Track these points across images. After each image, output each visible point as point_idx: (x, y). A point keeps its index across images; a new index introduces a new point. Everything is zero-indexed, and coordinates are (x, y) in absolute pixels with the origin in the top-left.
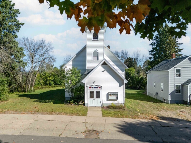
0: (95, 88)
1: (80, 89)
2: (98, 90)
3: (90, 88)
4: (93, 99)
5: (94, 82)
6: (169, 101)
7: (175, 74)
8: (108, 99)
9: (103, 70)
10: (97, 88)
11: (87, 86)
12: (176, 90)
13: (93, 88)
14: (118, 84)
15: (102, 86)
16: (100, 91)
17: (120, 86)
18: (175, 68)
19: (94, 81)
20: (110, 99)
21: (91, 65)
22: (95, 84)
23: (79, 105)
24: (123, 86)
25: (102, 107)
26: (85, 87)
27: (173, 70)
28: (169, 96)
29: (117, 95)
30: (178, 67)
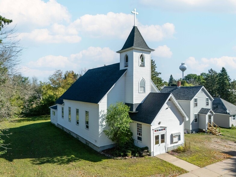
0: (160, 130)
1: (127, 132)
2: (163, 132)
3: (155, 131)
4: (158, 145)
5: (159, 123)
6: (191, 131)
7: (194, 104)
8: (172, 142)
9: (167, 107)
10: (162, 130)
11: (153, 130)
12: (195, 119)
13: (158, 131)
14: (179, 122)
15: (166, 127)
16: (164, 133)
17: (180, 124)
18: (194, 98)
19: (159, 122)
20: (174, 142)
21: (138, 98)
22: (161, 125)
23: (143, 156)
24: (183, 124)
25: (168, 153)
26: (151, 131)
27: (193, 100)
28: (191, 126)
29: (179, 136)
30: (196, 97)
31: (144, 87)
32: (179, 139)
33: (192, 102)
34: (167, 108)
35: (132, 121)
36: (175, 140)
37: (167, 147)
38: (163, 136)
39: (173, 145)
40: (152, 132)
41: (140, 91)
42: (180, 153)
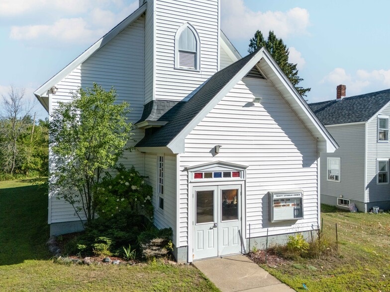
0: (218, 175)
1: (127, 184)
2: (230, 183)
3: (198, 175)
4: (211, 224)
5: (215, 151)
6: (366, 205)
7: (377, 133)
8: (268, 220)
9: (251, 100)
10: (227, 175)
11: (186, 169)
12: (380, 175)
13: (208, 175)
14: (299, 157)
15: (244, 168)
16: (238, 187)
17: (307, 163)
18: (379, 117)
19: (213, 146)
20: (275, 220)
22: (220, 158)
24: (316, 166)
25: (248, 255)
26: (179, 173)
28: (367, 192)
29: (299, 202)
31: (195, 54)
32: (299, 213)
33: (371, 125)
34: (249, 104)
36: (282, 213)
37: (248, 236)
40: (180, 176)
41: (181, 64)
42: (291, 259)
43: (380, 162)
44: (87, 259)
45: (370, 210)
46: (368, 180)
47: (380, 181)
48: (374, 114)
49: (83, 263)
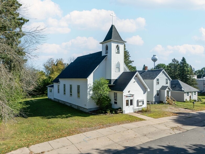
0: (129, 96)
2: (131, 98)
3: (126, 97)
4: (128, 106)
5: (129, 92)
7: (156, 83)
8: (138, 105)
10: (131, 96)
12: (157, 94)
13: (128, 97)
14: (143, 92)
15: (134, 95)
16: (133, 99)
20: (139, 105)
21: (115, 75)
22: (130, 93)
23: (117, 113)
24: (146, 93)
25: (135, 112)
26: (123, 96)
27: (155, 79)
28: (154, 98)
29: (143, 102)
30: (158, 77)
31: (119, 68)
32: (143, 104)
33: (155, 81)
34: (134, 82)
35: (110, 90)
36: (140, 104)
37: (134, 109)
38: (131, 101)
39: (138, 107)
40: (124, 97)
41: (116, 71)
42: (143, 112)
43: (157, 90)
44: (107, 114)
45: (155, 103)
46: (154, 95)
47: (157, 96)
48: (156, 77)
49: (106, 114)
